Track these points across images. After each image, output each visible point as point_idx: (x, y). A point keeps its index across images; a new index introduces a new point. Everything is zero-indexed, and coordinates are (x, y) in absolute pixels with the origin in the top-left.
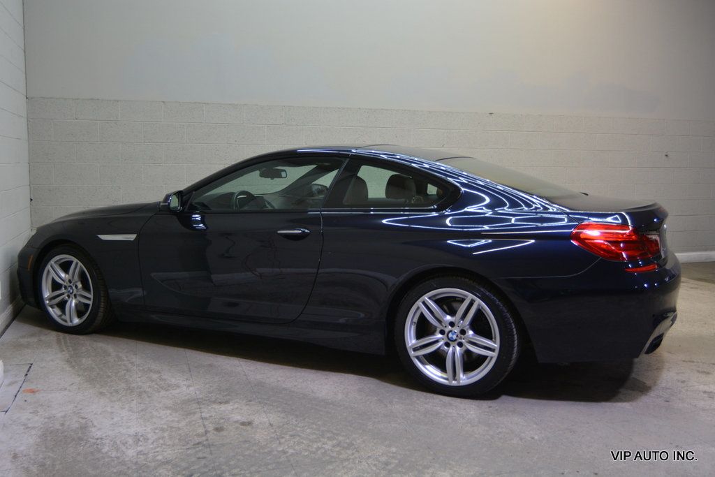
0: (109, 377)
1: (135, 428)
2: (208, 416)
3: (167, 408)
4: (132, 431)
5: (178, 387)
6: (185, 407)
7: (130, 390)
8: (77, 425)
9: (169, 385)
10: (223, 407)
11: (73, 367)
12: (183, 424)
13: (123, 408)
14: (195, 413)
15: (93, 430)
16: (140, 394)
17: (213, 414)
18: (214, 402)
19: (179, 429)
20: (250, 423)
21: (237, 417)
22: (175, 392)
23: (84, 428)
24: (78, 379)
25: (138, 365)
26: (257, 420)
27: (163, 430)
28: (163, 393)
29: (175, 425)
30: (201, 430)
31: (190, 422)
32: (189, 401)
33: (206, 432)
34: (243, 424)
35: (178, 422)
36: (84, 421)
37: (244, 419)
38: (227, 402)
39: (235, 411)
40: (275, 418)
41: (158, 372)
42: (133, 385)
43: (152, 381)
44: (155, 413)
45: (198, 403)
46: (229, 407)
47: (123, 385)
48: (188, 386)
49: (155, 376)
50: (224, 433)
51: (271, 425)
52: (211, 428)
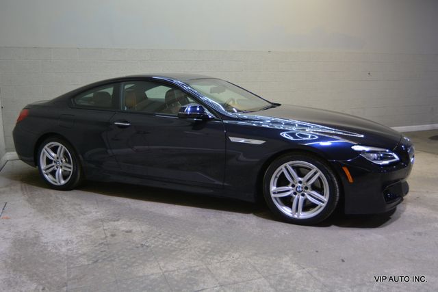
0: (51, 208)
1: (66, 236)
2: (107, 228)
3: (84, 224)
4: (64, 238)
5: (91, 213)
6: (94, 223)
7: (64, 216)
8: (33, 236)
9: (85, 212)
10: (116, 223)
11: (31, 204)
12: (93, 233)
13: (59, 226)
14: (99, 227)
15: (42, 238)
16: (69, 218)
17: (110, 227)
18: (111, 220)
19: (91, 236)
20: (130, 231)
21: (124, 229)
22: (89, 216)
23: (37, 237)
24: (33, 211)
25: (68, 202)
26: (134, 229)
27: (82, 237)
28: (82, 216)
29: (89, 234)
30: (103, 236)
31: (97, 232)
32: (97, 220)
33: (106, 237)
34: (127, 232)
35: (90, 232)
36: (37, 234)
37: (127, 230)
38: (118, 220)
39: (122, 225)
40: (144, 228)
41: (79, 205)
42: (66, 213)
43: (76, 210)
44: (78, 228)
45: (102, 221)
46: (119, 223)
47: (60, 213)
48: (97, 212)
49: (77, 207)
50: (115, 237)
51: (142, 232)
52: (109, 234)
